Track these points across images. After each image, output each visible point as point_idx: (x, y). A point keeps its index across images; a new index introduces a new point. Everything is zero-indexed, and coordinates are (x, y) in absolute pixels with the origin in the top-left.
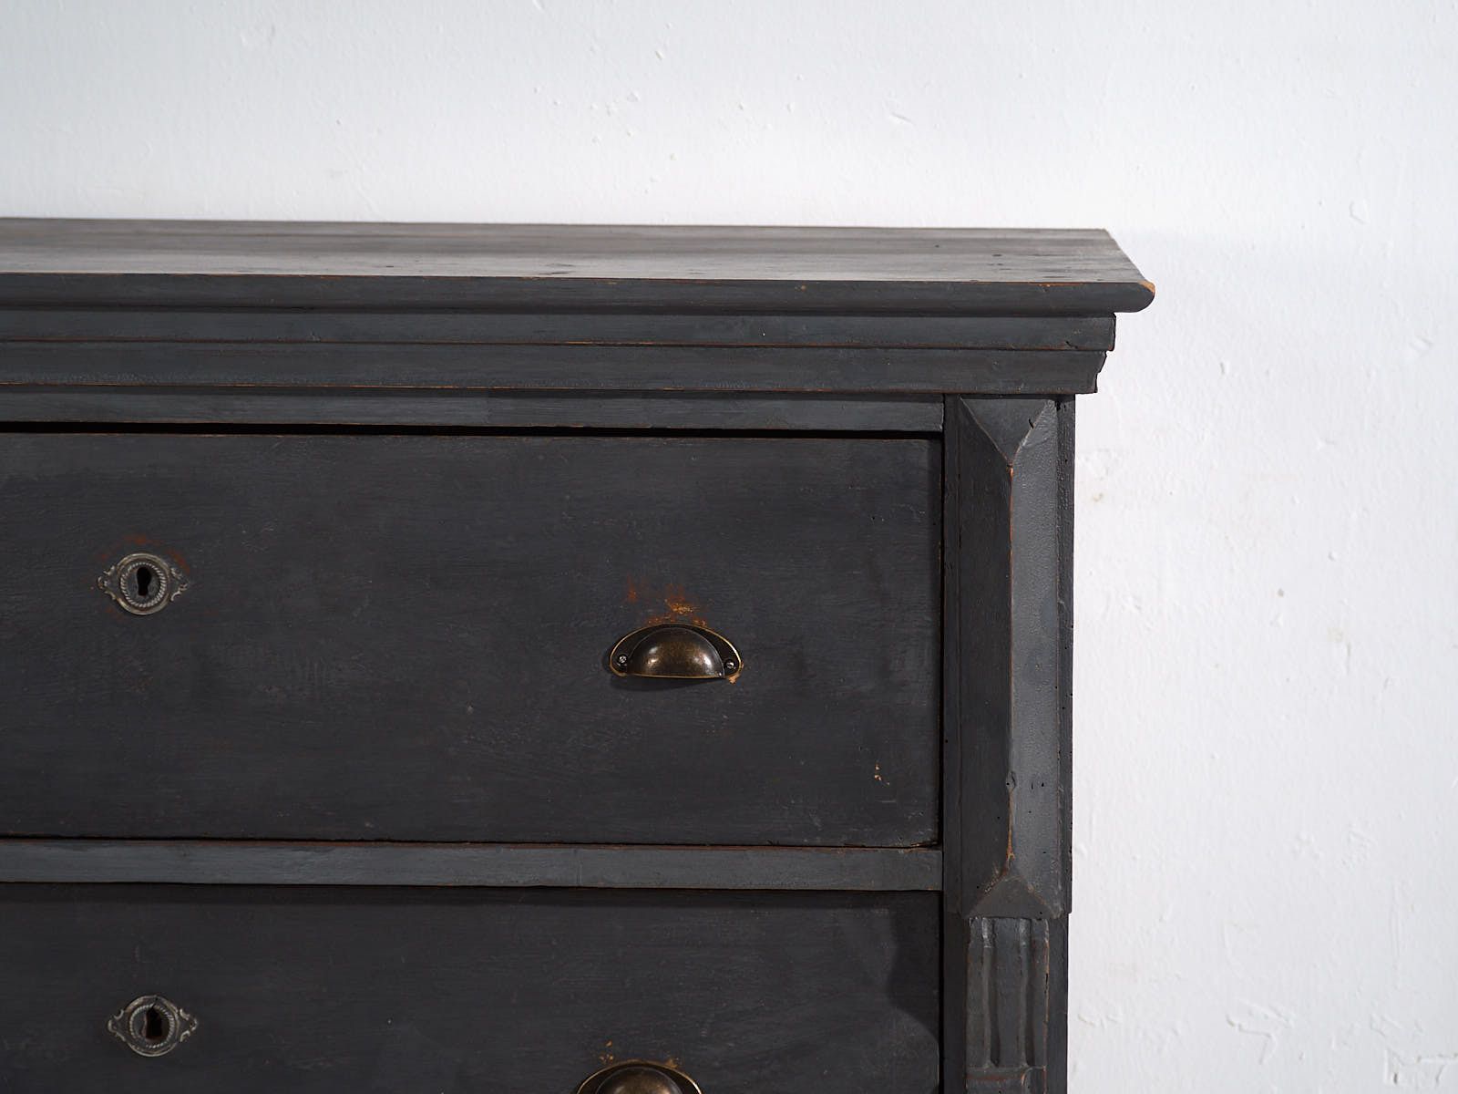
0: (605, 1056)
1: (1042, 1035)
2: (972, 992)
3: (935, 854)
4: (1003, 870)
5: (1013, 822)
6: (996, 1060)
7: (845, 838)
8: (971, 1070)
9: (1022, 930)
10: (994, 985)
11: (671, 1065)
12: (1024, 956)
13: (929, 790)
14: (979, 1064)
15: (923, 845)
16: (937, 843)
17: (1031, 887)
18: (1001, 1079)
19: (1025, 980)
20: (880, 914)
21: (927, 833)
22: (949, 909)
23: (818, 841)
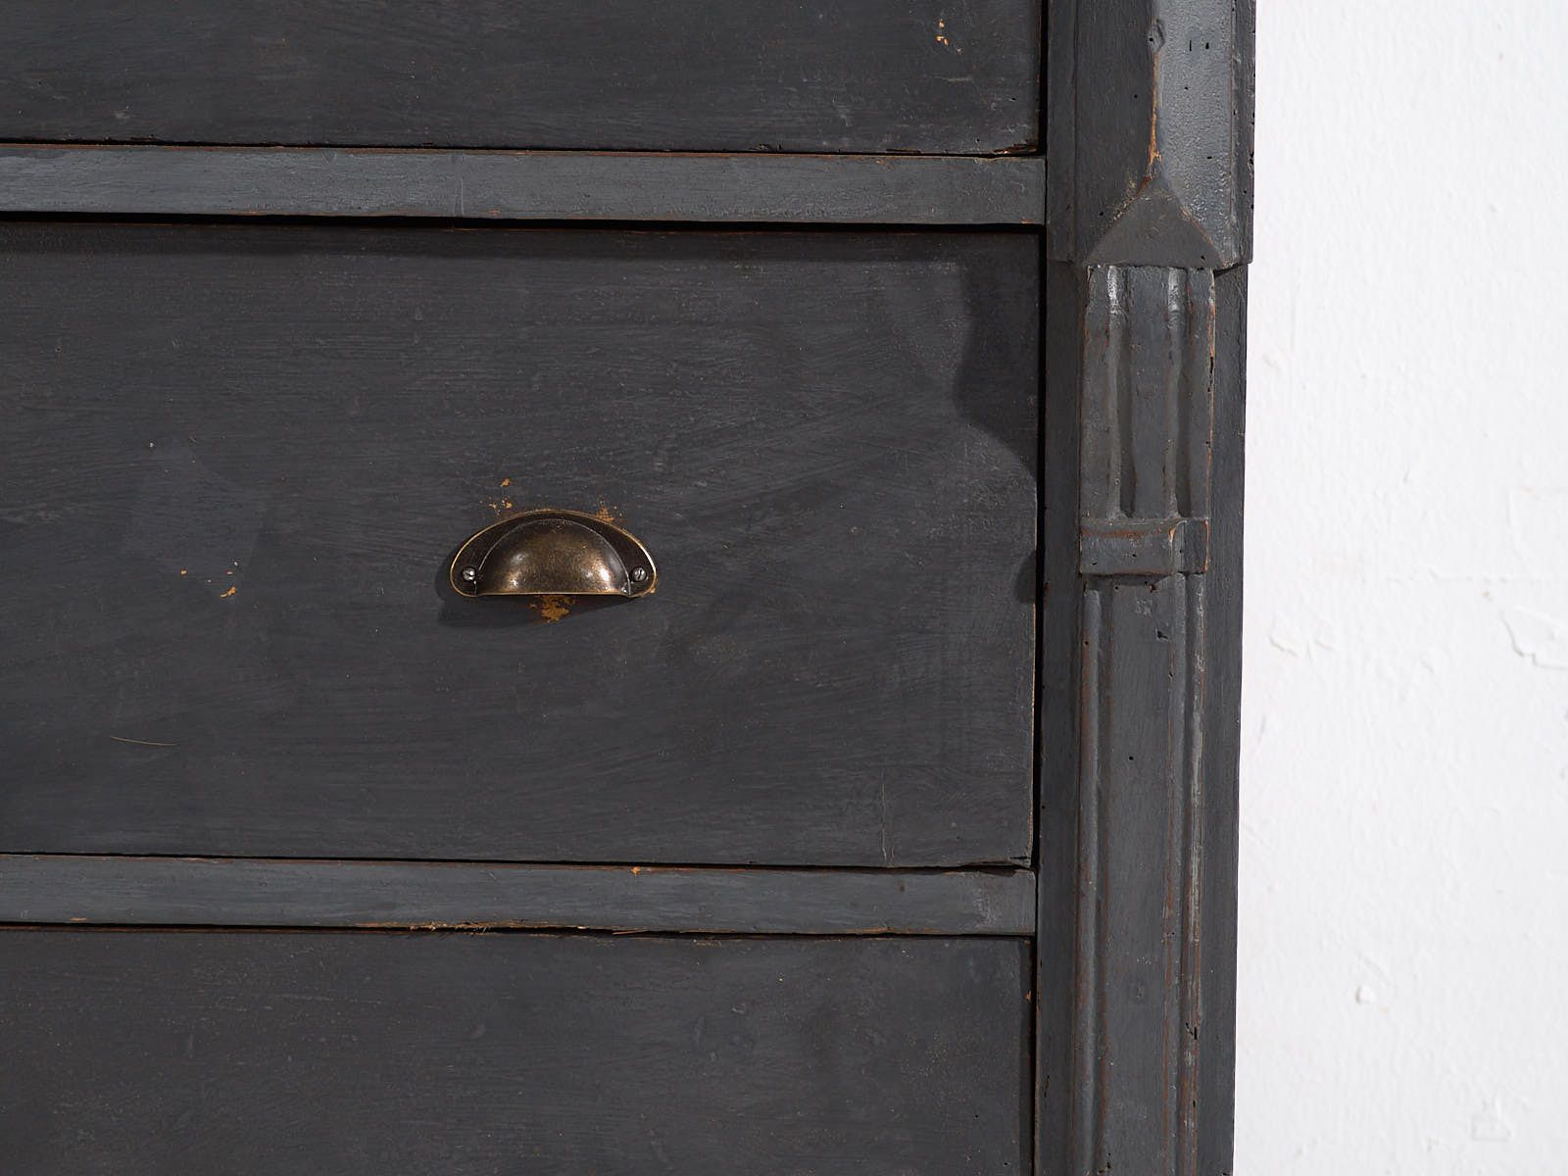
0: (498, 503)
1: (1204, 464)
2: (1090, 388)
3: (1034, 165)
4: (1143, 181)
5: (1159, 101)
6: (1129, 507)
7: (887, 141)
8: (1089, 522)
9: (1173, 284)
10: (1125, 375)
11: (605, 517)
12: (1174, 328)
13: (1024, 61)
14: (1101, 513)
15: (1017, 152)
16: (1038, 147)
17: (1187, 212)
18: (1136, 535)
19: (1176, 370)
20: (945, 273)
21: (1022, 131)
22: (1055, 255)
23: (846, 143)
